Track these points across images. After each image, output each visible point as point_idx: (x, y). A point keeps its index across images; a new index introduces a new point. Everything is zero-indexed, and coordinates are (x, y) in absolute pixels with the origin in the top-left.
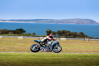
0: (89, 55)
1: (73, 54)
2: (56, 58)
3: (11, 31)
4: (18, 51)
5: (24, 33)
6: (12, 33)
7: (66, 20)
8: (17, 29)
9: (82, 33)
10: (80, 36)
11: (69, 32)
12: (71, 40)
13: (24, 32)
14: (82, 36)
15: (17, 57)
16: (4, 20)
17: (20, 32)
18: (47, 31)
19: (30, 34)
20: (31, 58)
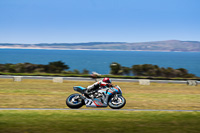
0: (195, 113)
1: (162, 111)
2: (129, 120)
3: (39, 66)
4: (52, 107)
5: (66, 71)
6: (41, 71)
7: (151, 43)
8: (51, 63)
9: (182, 70)
10: (178, 75)
11: (156, 67)
12: (161, 84)
13: (66, 67)
14: (183, 75)
15: (49, 119)
16: (26, 45)
17: (56, 68)
18: (112, 67)
19: (78, 73)
20: (77, 121)
